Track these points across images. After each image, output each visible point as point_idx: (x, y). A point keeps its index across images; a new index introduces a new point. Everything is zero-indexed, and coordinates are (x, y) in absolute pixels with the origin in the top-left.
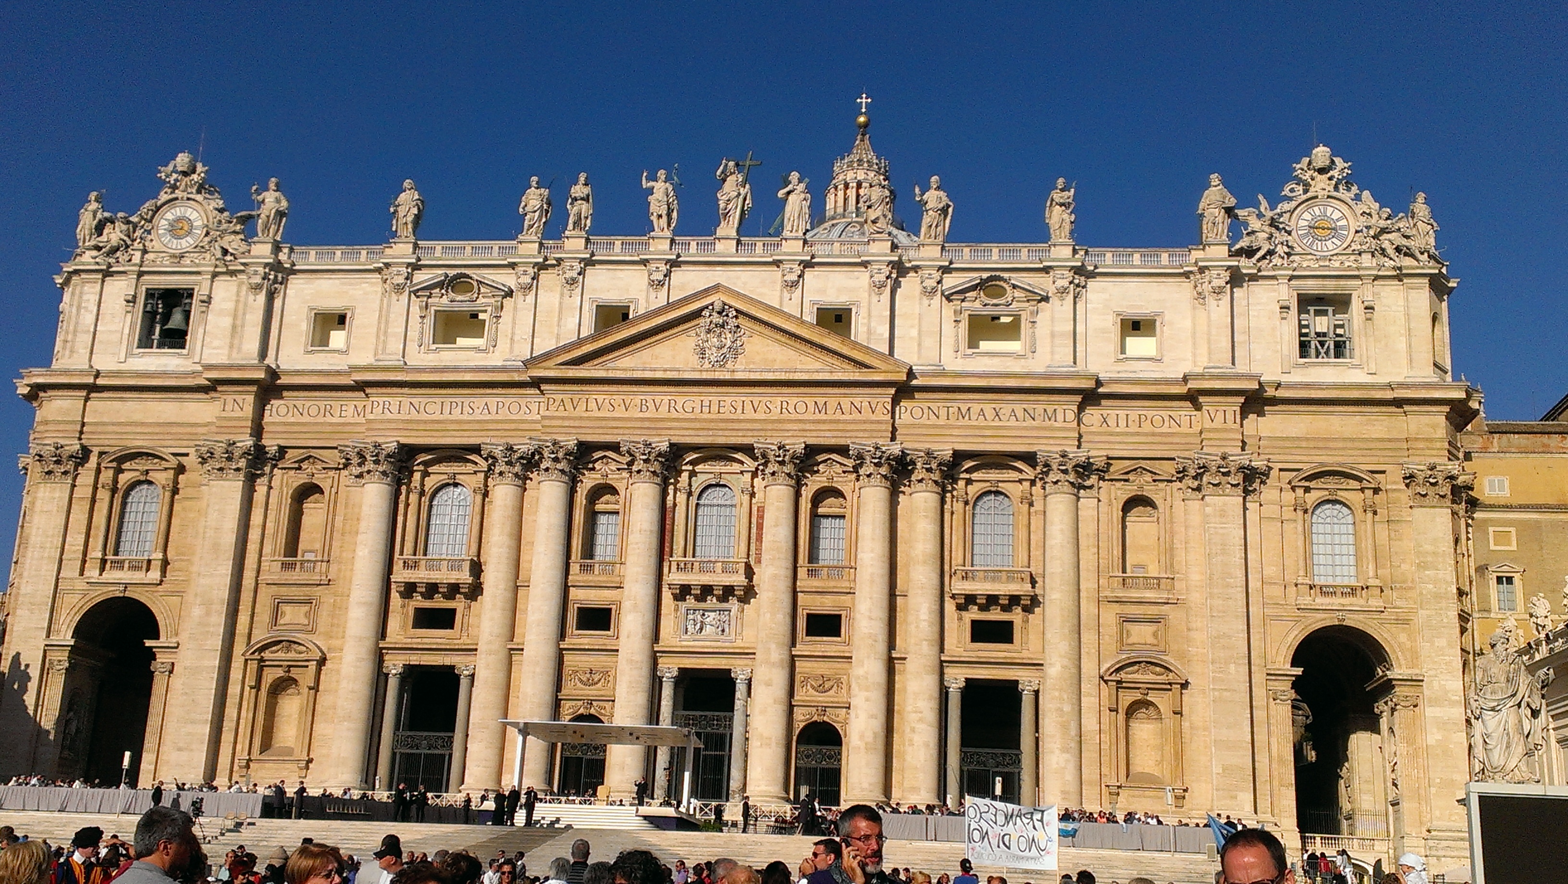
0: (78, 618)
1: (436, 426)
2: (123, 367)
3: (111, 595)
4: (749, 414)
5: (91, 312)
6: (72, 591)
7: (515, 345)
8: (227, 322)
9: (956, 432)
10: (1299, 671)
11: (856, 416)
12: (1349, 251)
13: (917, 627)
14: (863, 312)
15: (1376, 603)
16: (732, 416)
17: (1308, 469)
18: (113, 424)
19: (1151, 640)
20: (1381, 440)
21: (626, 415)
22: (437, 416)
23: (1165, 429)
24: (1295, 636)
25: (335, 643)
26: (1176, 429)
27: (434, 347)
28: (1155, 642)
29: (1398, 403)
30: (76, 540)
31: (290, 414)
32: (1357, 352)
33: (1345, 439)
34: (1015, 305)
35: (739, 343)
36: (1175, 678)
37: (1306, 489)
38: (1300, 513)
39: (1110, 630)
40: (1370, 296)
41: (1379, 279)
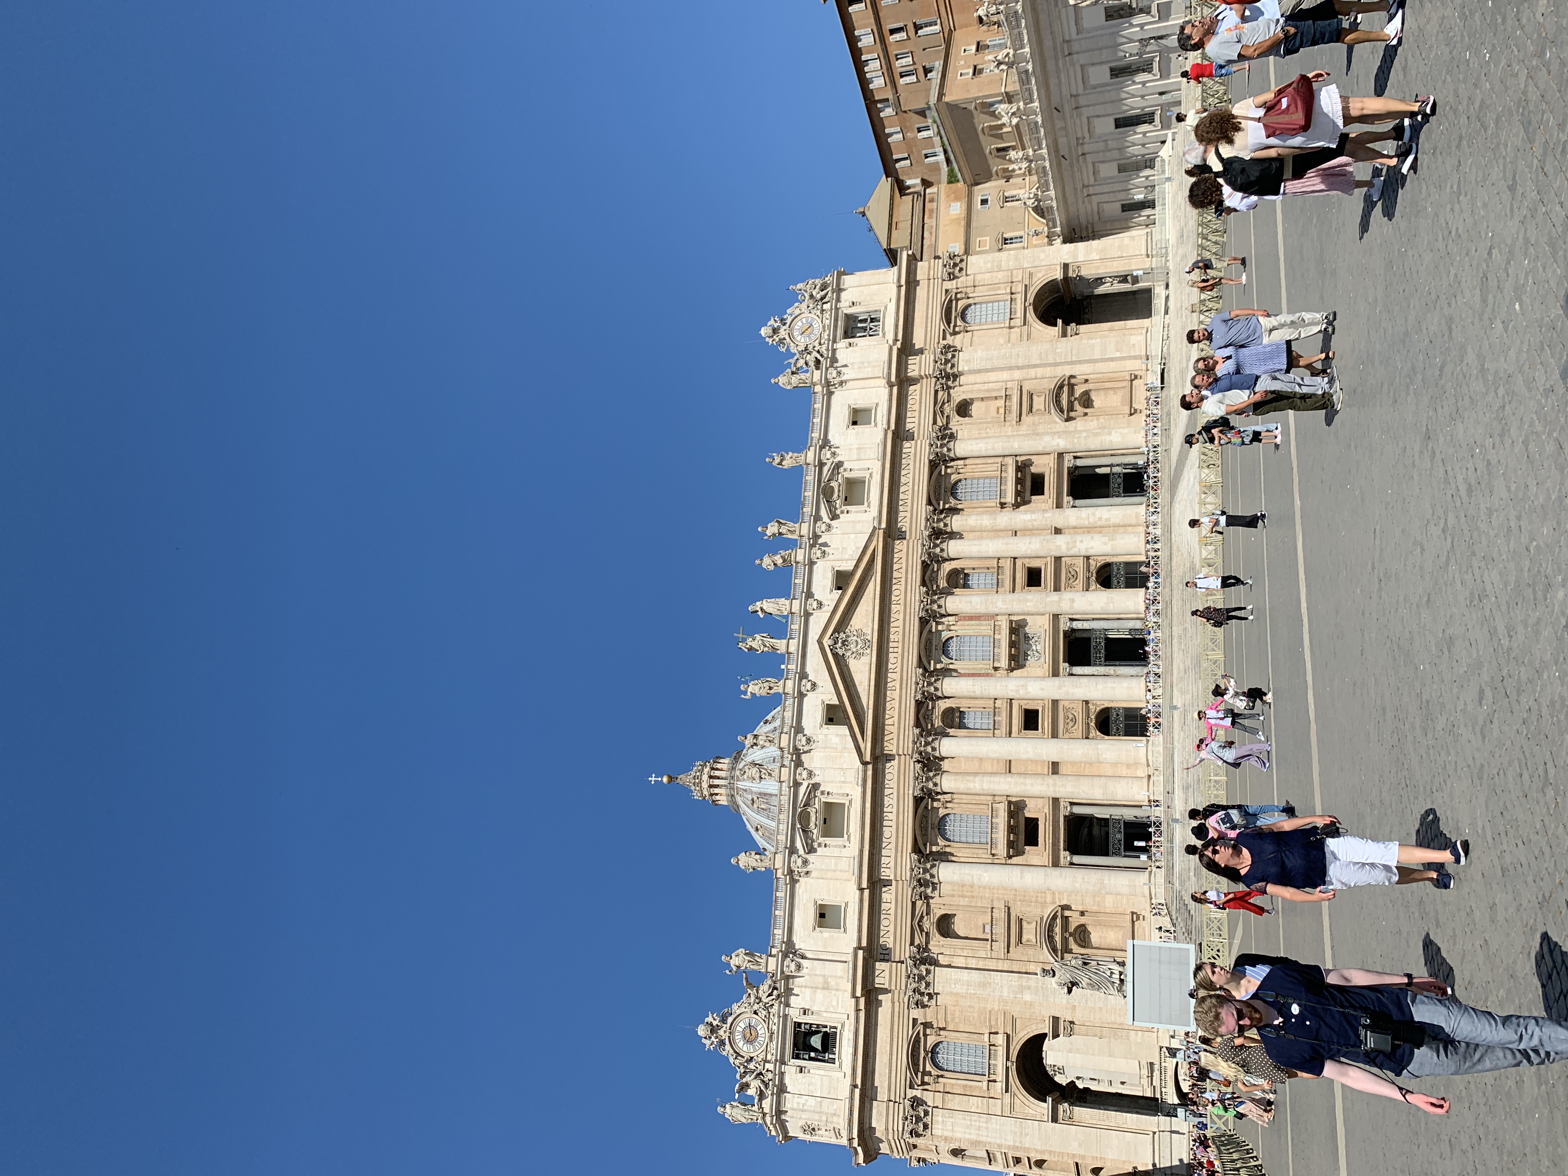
0: (1032, 1099)
1: (900, 830)
2: (849, 1072)
3: (1015, 1073)
4: (900, 623)
5: (807, 1101)
6: (1012, 1106)
7: (848, 780)
8: (820, 994)
9: (915, 507)
10: (1060, 322)
11: (904, 560)
12: (820, 316)
13: (1035, 520)
14: (838, 563)
15: (1019, 288)
16: (901, 634)
17: (944, 325)
18: (890, 1077)
19: (1043, 398)
20: (928, 291)
21: (897, 699)
22: (894, 830)
23: (918, 398)
24: (1039, 327)
25: (1049, 900)
26: (918, 392)
27: (846, 836)
28: (1043, 396)
29: (908, 282)
30: (975, 1104)
31: (887, 940)
32: (877, 308)
33: (928, 309)
34: (840, 481)
35: (855, 633)
36: (1066, 382)
37: (955, 326)
38: (969, 329)
39: (1036, 418)
40: (847, 304)
41: (838, 300)
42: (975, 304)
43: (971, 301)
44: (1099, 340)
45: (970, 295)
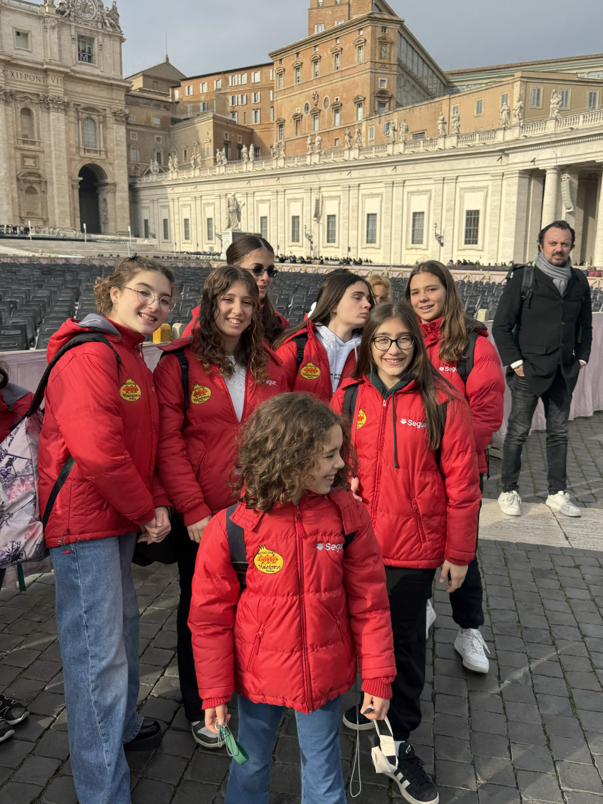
10: (81, 179)
12: (94, 20)
15: (103, 156)
17: (83, 106)
19: (33, 165)
20: (105, 98)
23: (35, 82)
24: (79, 166)
26: (38, 82)
29: (111, 85)
32: (97, 62)
33: (94, 96)
36: (42, 180)
37: (82, 113)
38: (80, 122)
39: (19, 160)
40: (101, 40)
41: (104, 35)
42: (95, 127)
43: (97, 125)
44: (68, 201)
45: (101, 125)
